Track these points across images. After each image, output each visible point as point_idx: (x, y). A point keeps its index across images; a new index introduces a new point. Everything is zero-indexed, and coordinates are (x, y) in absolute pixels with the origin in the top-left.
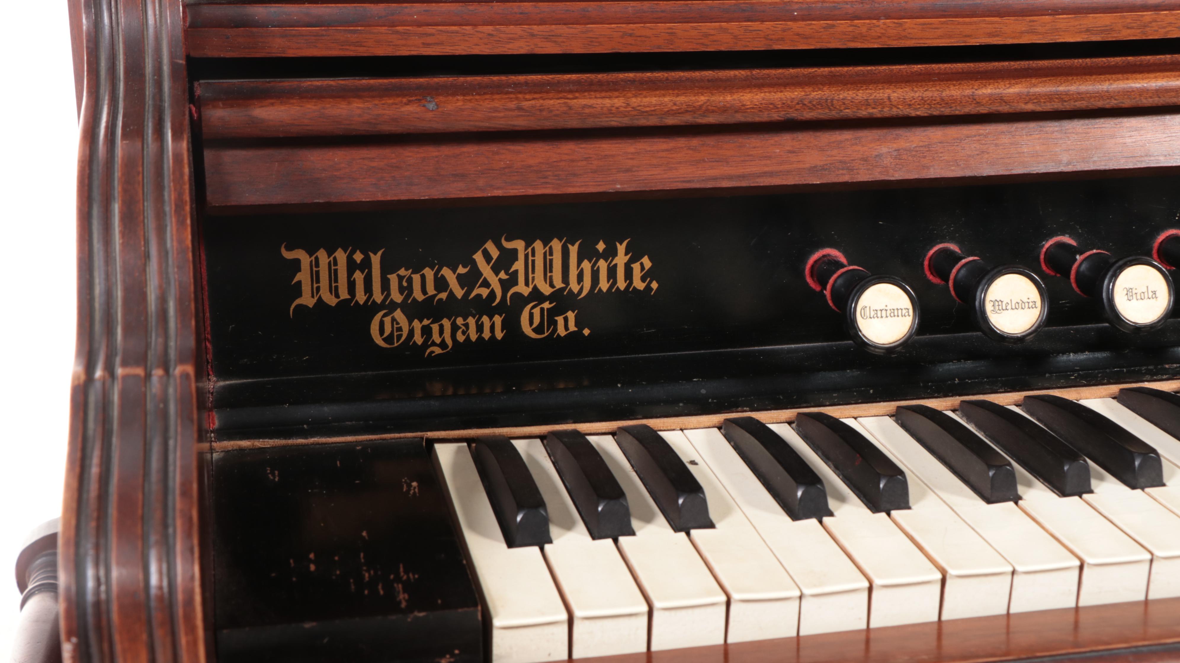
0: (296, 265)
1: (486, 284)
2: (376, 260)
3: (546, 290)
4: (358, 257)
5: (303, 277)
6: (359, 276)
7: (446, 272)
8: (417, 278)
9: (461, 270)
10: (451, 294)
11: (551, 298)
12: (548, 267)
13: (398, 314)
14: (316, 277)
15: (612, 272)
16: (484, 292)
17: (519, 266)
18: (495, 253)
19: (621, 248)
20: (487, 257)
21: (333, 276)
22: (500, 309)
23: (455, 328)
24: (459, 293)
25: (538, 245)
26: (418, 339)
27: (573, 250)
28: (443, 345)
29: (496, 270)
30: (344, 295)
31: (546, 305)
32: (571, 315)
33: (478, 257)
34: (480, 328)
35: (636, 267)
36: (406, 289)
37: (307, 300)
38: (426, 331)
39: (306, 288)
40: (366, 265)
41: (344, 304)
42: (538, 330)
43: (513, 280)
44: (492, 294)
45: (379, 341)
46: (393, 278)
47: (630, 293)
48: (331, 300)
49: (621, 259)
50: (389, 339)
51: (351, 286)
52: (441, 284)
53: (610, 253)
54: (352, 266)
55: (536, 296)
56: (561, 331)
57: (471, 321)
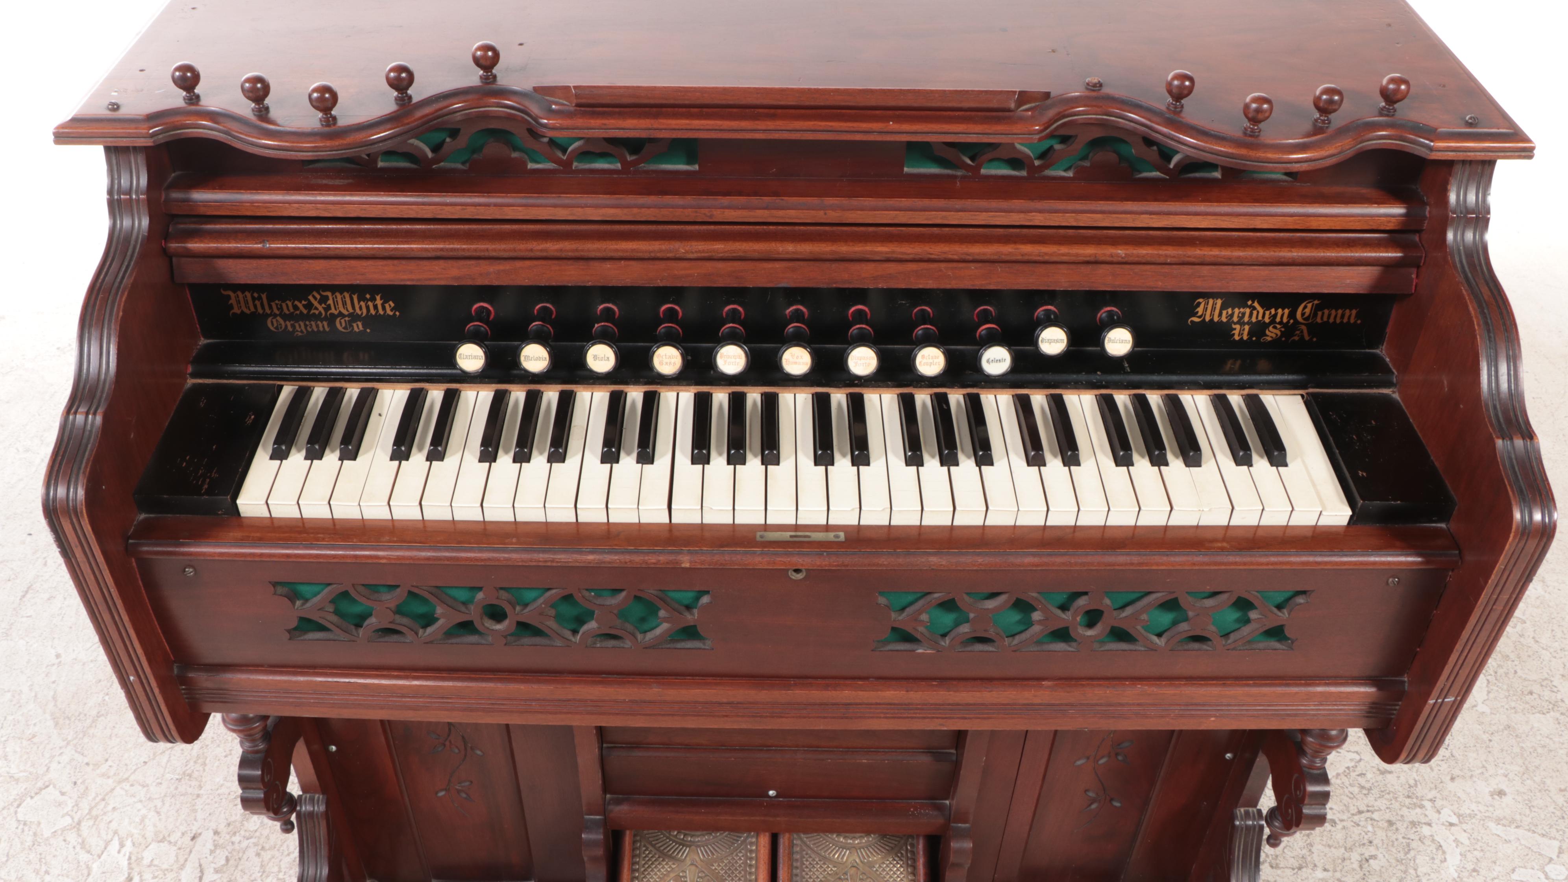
0: (229, 297)
1: (316, 309)
2: (264, 296)
3: (346, 313)
4: (256, 295)
5: (233, 301)
6: (258, 303)
7: (296, 303)
8: (284, 305)
9: (303, 302)
10: (301, 312)
11: (349, 316)
12: (344, 304)
13: (278, 318)
14: (239, 302)
15: (375, 307)
16: (317, 312)
17: (330, 302)
18: (318, 297)
19: (378, 298)
20: (315, 298)
21: (246, 302)
22: (326, 318)
23: (306, 326)
24: (305, 312)
25: (338, 294)
26: (290, 329)
27: (355, 297)
28: (302, 331)
29: (320, 303)
30: (253, 309)
31: (347, 319)
32: (360, 324)
33: (310, 297)
34: (317, 326)
35: (387, 306)
36: (280, 309)
37: (236, 310)
38: (293, 326)
39: (235, 306)
40: (260, 298)
41: (253, 314)
42: (345, 328)
43: (328, 308)
44: (320, 313)
45: (272, 328)
46: (273, 304)
47: (386, 317)
48: (247, 311)
49: (379, 302)
50: (277, 328)
51: (255, 306)
52: (296, 308)
53: (373, 299)
54: (254, 299)
55: (341, 314)
56: (356, 329)
57: (313, 323)
